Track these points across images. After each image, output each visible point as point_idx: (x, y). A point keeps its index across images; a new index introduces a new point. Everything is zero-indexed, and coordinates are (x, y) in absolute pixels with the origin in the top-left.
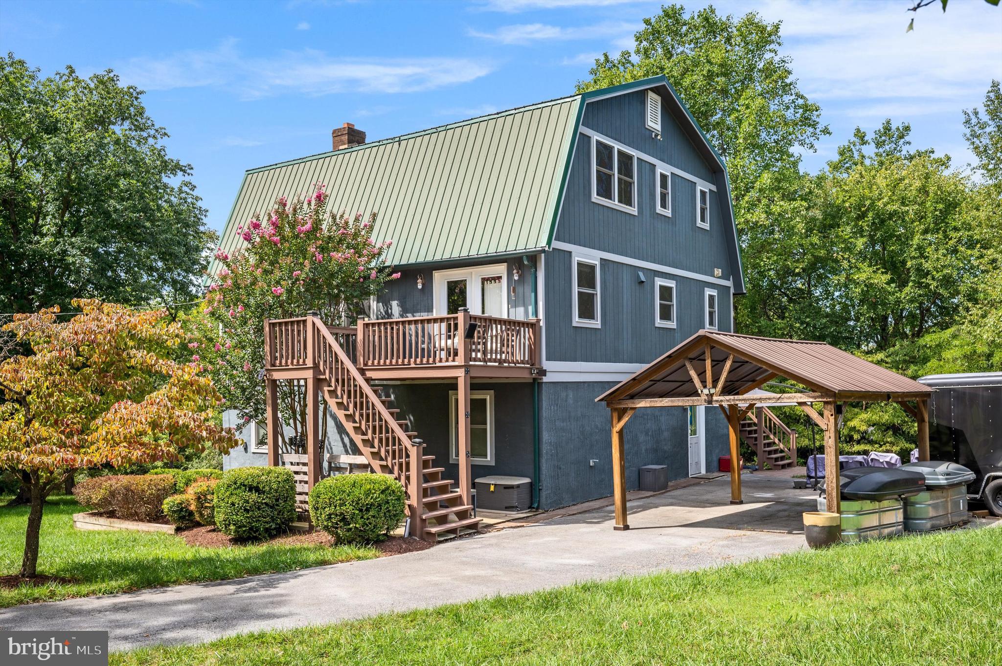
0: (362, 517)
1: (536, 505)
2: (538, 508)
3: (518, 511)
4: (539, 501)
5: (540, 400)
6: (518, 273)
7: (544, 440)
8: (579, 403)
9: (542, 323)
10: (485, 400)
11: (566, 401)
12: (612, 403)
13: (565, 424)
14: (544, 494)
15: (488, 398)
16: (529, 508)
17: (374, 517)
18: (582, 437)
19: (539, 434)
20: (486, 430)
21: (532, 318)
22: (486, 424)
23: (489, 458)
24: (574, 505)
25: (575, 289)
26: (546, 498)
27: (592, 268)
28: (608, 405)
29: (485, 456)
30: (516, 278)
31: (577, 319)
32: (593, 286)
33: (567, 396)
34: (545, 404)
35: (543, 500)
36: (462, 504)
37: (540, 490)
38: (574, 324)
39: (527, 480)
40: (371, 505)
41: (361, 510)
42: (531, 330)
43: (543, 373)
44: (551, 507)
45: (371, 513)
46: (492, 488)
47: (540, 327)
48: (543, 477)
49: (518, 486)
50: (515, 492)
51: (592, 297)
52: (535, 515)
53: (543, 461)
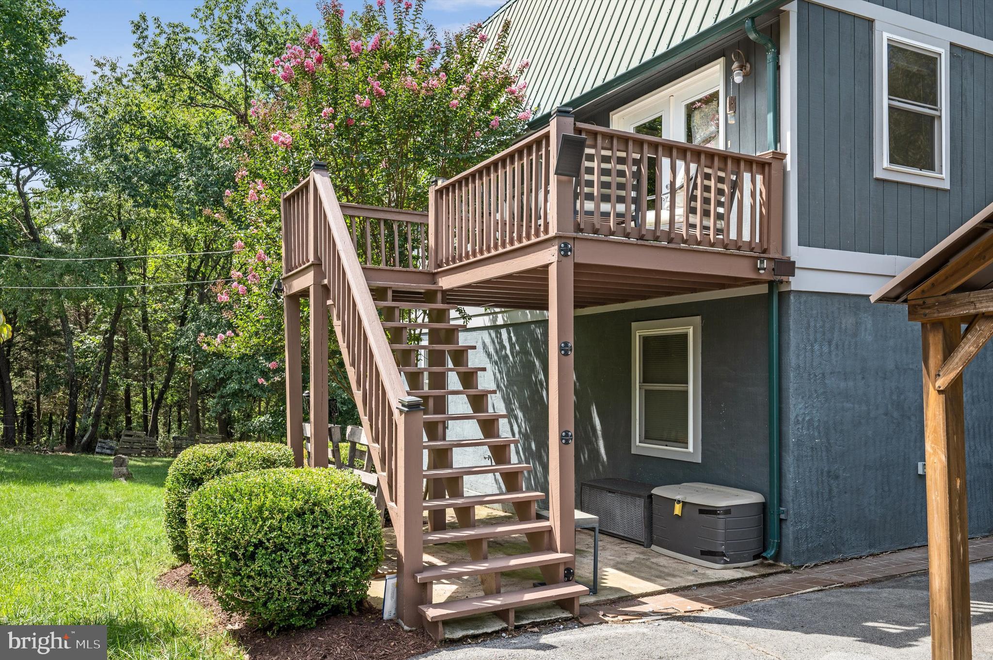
0: (237, 573)
1: (771, 553)
2: (777, 557)
3: (726, 562)
4: (779, 546)
5: (782, 330)
6: (741, 67)
7: (792, 416)
8: (891, 343)
9: (791, 164)
10: (685, 336)
11: (855, 335)
12: (924, 306)
13: (851, 384)
14: (789, 530)
15: (691, 331)
16: (756, 557)
17: (261, 573)
18: (896, 414)
19: (780, 401)
20: (686, 393)
21: (764, 153)
22: (686, 382)
23: (691, 449)
24: (872, 555)
25: (883, 101)
26: (796, 538)
27: (930, 62)
28: (913, 313)
29: (685, 443)
30: (738, 79)
31: (886, 163)
32: (932, 99)
33: (858, 324)
34: (794, 338)
35: (789, 544)
36: (552, 549)
37: (781, 520)
38: (878, 174)
39: (754, 498)
40: (256, 546)
41: (233, 556)
42: (759, 178)
43: (788, 267)
44: (809, 559)
45: (256, 566)
46: (678, 509)
47: (784, 174)
48: (789, 494)
49: (728, 511)
50: (721, 520)
51: (928, 123)
52: (763, 576)
53: (790, 460)
